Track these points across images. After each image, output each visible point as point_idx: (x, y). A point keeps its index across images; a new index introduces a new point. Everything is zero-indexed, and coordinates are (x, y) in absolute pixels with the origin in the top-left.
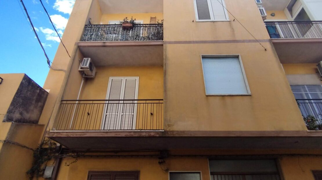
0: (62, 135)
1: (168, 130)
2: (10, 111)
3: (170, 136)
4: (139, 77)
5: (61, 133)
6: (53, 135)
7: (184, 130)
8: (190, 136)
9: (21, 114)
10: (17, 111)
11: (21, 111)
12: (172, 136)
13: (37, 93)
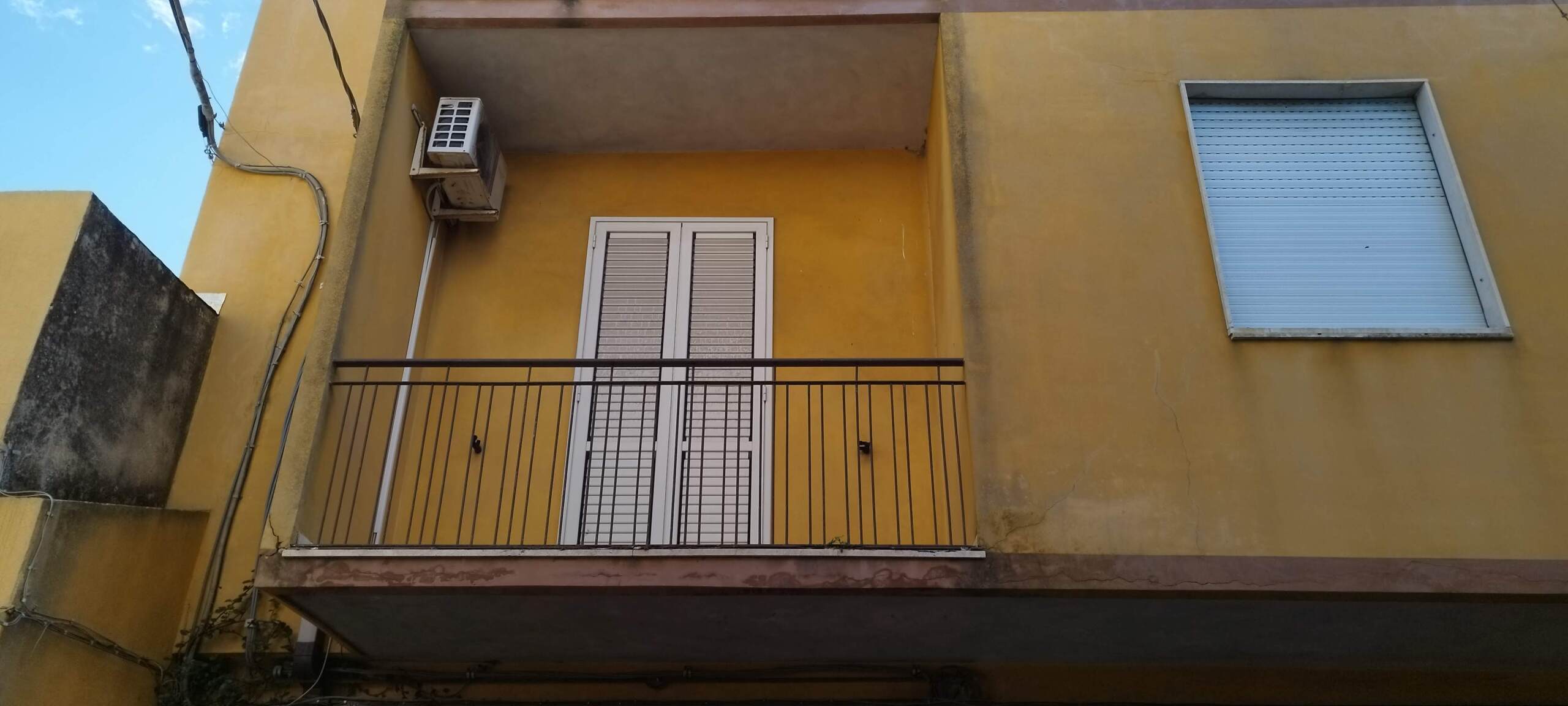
0: (356, 575)
1: (1009, 549)
2: (19, 426)
3: (1020, 585)
4: (771, 220)
5: (353, 566)
6: (303, 577)
7: (1107, 551)
8: (1144, 586)
9: (79, 444)
10: (57, 425)
11: (79, 429)
12: (1035, 585)
13: (159, 313)
